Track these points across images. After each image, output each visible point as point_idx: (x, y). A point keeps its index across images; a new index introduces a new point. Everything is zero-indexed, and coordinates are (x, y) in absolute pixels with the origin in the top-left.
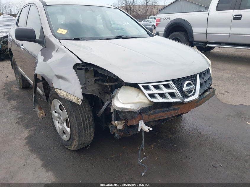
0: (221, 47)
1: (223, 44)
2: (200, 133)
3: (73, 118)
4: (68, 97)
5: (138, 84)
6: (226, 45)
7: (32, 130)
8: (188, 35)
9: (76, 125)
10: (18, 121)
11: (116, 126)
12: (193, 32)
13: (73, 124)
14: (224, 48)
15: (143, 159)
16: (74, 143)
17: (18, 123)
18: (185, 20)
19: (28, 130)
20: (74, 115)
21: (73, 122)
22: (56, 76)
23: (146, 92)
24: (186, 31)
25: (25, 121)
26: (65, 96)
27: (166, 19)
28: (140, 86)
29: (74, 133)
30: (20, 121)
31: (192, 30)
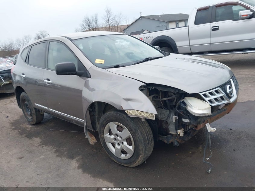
0: (205, 56)
1: (206, 53)
2: (231, 129)
3: (139, 134)
4: (142, 115)
5: (200, 93)
6: (209, 53)
7: (78, 159)
8: (173, 50)
9: (142, 140)
10: (57, 154)
11: (179, 134)
12: (177, 46)
13: (139, 140)
14: (207, 56)
15: (210, 157)
16: (140, 158)
17: (58, 156)
18: (168, 37)
19: (75, 160)
20: (139, 131)
21: (139, 139)
22: (124, 99)
23: (207, 99)
24: (170, 46)
25: (65, 153)
26: (139, 114)
27: (148, 37)
28: (201, 94)
29: (140, 148)
30: (59, 154)
31: (175, 44)
